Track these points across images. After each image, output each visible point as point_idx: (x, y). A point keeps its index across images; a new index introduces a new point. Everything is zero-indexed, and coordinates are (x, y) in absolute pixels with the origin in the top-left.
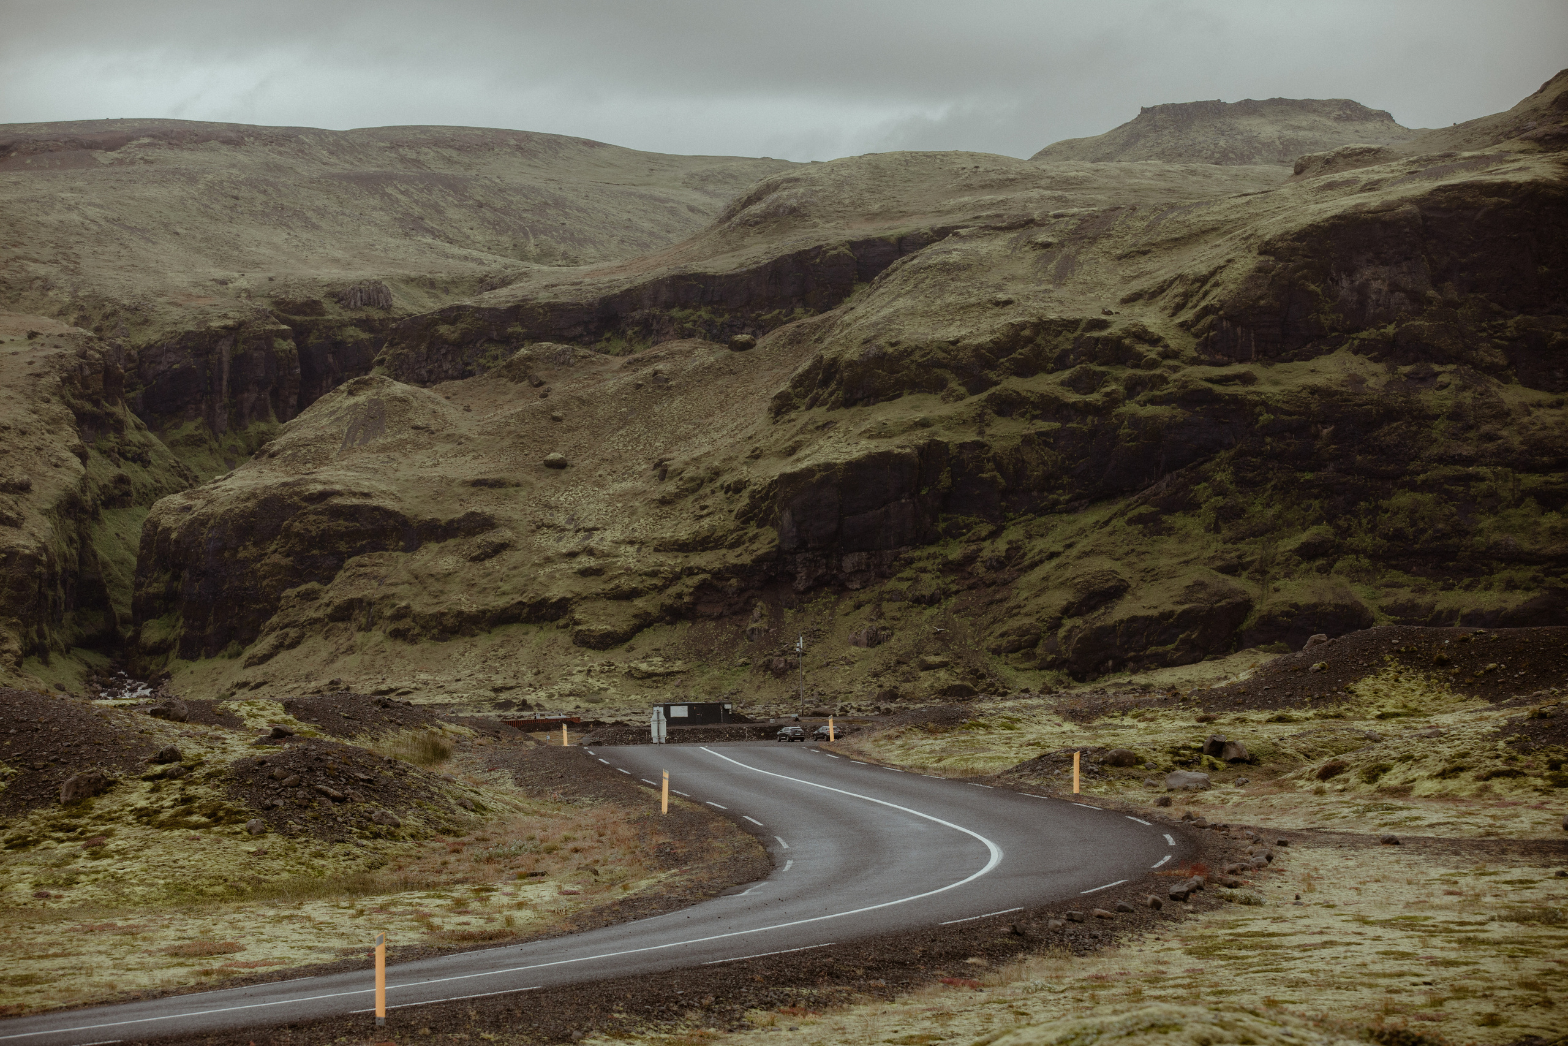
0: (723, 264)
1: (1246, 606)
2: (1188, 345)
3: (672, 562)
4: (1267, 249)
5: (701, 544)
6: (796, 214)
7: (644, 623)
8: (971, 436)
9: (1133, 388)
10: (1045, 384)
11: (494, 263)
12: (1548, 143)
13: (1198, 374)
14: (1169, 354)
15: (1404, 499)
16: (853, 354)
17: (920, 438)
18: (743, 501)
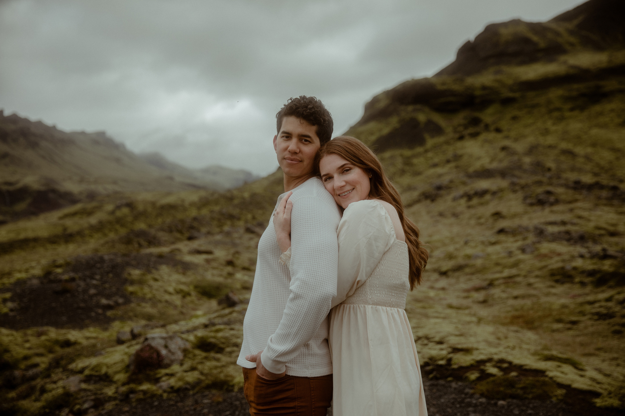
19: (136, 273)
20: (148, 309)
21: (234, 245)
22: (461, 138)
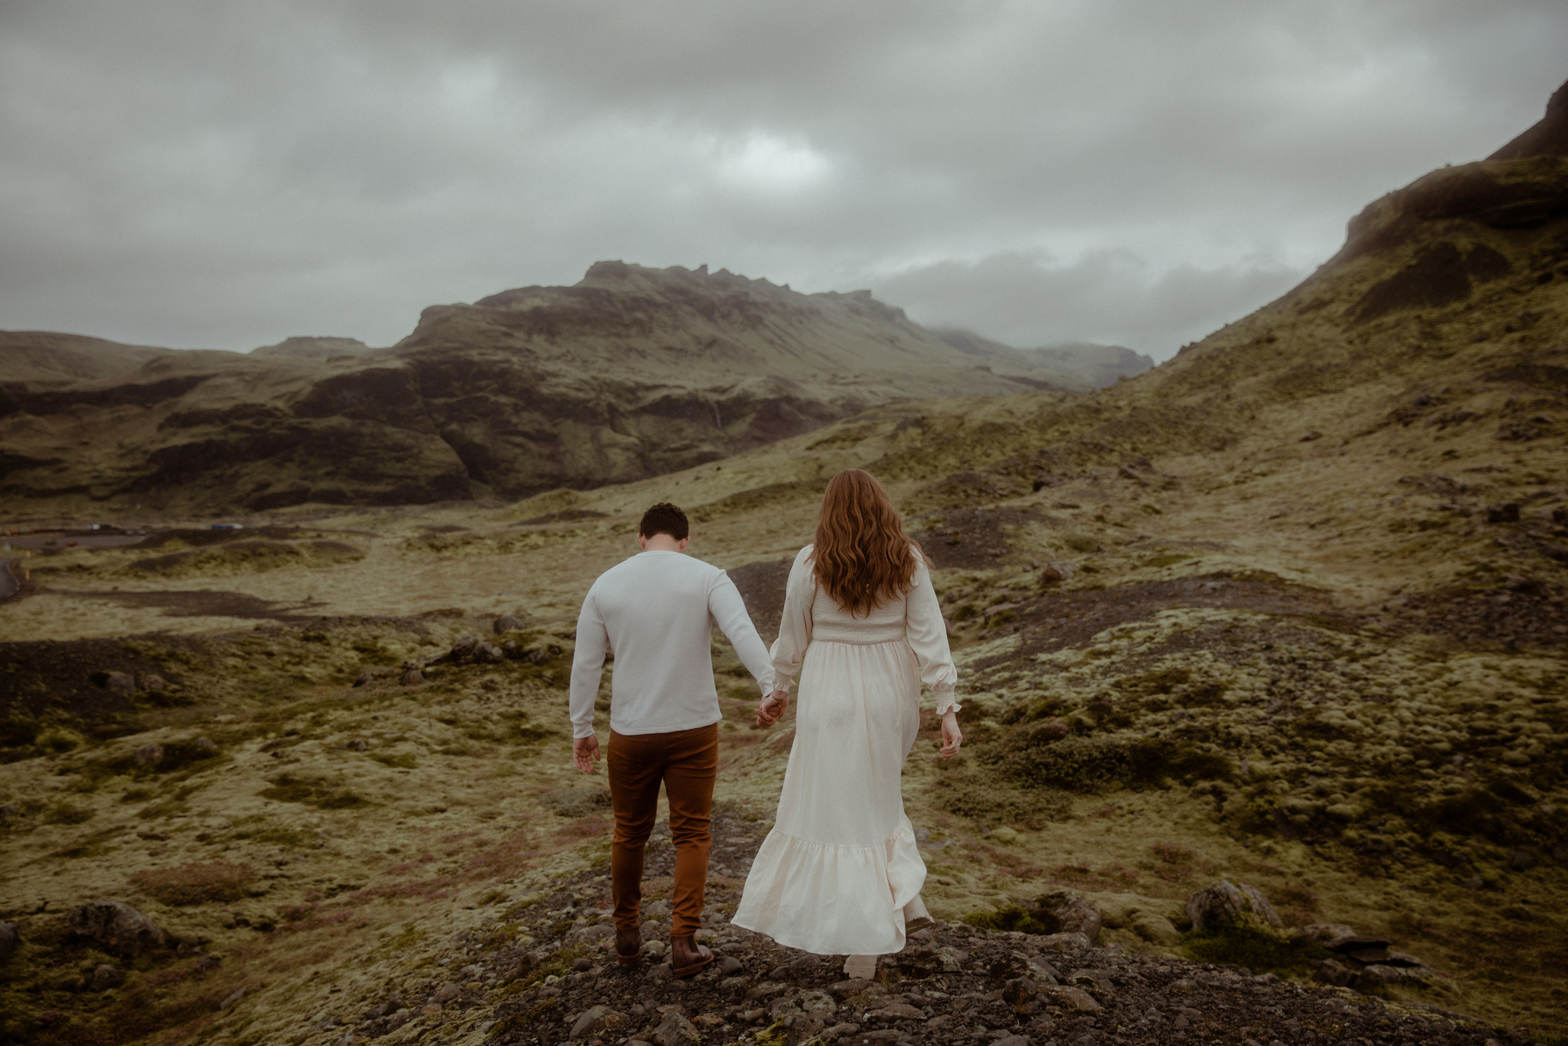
0: (143, 381)
1: (308, 490)
2: (291, 412)
3: (123, 474)
4: (316, 385)
5: (134, 469)
6: (167, 367)
7: (114, 493)
8: (222, 438)
9: (274, 424)
10: (247, 423)
11: (66, 377)
12: (401, 356)
13: (294, 421)
14: (285, 415)
15: (356, 459)
16: (184, 411)
17: (206, 438)
18: (148, 456)
19: (1010, 528)
20: (1028, 557)
21: (1104, 497)
22: (1546, 279)
